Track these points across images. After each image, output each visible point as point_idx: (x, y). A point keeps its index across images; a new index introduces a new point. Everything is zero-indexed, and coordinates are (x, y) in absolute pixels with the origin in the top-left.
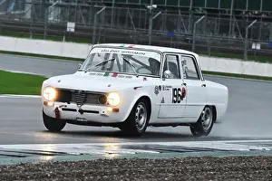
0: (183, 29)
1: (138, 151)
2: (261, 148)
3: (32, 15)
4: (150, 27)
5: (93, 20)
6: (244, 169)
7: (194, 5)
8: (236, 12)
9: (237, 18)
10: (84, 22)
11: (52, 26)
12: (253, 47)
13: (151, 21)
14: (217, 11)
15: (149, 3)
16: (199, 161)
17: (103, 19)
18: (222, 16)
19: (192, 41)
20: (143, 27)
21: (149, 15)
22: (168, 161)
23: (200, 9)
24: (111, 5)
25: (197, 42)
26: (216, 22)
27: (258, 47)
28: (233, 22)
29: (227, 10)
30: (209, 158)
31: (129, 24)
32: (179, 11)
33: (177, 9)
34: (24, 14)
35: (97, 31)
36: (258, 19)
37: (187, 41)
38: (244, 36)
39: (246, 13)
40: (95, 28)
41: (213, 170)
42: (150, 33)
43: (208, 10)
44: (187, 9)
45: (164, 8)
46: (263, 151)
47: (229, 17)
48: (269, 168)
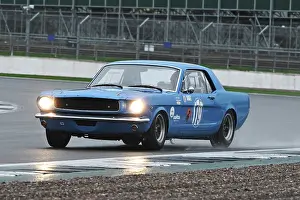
0: (65, 31)
1: (18, 173)
2: (158, 164)
4: (28, 31)
7: (76, 3)
8: (124, 10)
9: (126, 16)
12: (146, 49)
13: (28, 23)
14: (103, 10)
15: (25, 3)
16: (89, 183)
18: (109, 15)
19: (75, 45)
20: (19, 31)
21: (25, 18)
22: (53, 183)
23: (84, 8)
25: (81, 46)
26: (103, 22)
27: (152, 49)
28: (122, 22)
29: (115, 8)
30: (100, 178)
31: (4, 28)
32: (60, 11)
33: (57, 8)
36: (151, 17)
37: (69, 45)
38: (135, 37)
39: (137, 10)
41: (105, 192)
42: (27, 37)
43: (93, 9)
44: (69, 8)
45: (42, 8)
46: (162, 167)
47: (117, 16)
48: (168, 187)
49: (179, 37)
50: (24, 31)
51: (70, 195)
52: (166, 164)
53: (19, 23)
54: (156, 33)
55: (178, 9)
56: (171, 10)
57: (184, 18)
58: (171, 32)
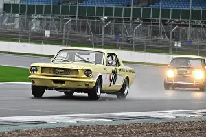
0: (126, 33)
1: (97, 120)
2: (183, 116)
3: (20, 26)
4: (103, 33)
5: (62, 28)
6: (172, 131)
7: (133, 16)
8: (163, 21)
9: (164, 24)
10: (56, 30)
11: (34, 33)
12: (176, 45)
13: (103, 29)
14: (149, 20)
15: (102, 16)
16: (141, 126)
17: (69, 27)
18: (153, 24)
19: (132, 42)
20: (97, 32)
21: (102, 24)
22: (118, 126)
23: (138, 19)
24: (75, 17)
25: (136, 42)
26: (149, 28)
27: (179, 45)
28: (161, 28)
29: (157, 19)
30: (147, 123)
31: (88, 31)
32: (123, 21)
33: (121, 19)
34: (14, 25)
35: (66, 36)
36: (179, 25)
37: (129, 42)
38: (169, 37)
39: (171, 21)
40: (64, 34)
41: (150, 132)
42: (103, 36)
43: (144, 20)
44: (129, 19)
45: (112, 19)
46: (185, 118)
47: (158, 24)
48: (189, 130)
49: (196, 38)
50: (101, 33)
51: (129, 134)
52: (188, 116)
53: (98, 27)
54: (182, 35)
55: (196, 21)
56: (191, 21)
57: (199, 26)
58: (191, 35)
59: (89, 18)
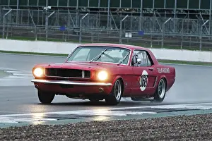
0: (72, 24)
4: (47, 24)
5: (2, 20)
6: (123, 130)
7: (79, 5)
8: (112, 10)
9: (113, 14)
12: (126, 36)
14: (97, 9)
15: (45, 5)
16: (88, 125)
17: (9, 18)
18: (101, 13)
19: (79, 33)
20: (41, 24)
21: (45, 14)
23: (85, 8)
24: (16, 8)
25: (82, 34)
26: (97, 17)
27: (130, 36)
28: (110, 17)
29: (105, 8)
30: (96, 122)
31: (31, 22)
33: (67, 9)
35: (6, 28)
36: (130, 14)
37: (75, 33)
38: (119, 28)
39: (120, 10)
40: (4, 26)
41: (99, 132)
42: (46, 28)
43: (91, 9)
44: (75, 9)
45: (57, 8)
46: (137, 115)
47: (107, 13)
48: (141, 128)
49: (148, 28)
50: (44, 24)
51: (75, 134)
53: (41, 18)
54: (133, 25)
55: (148, 9)
56: (143, 9)
57: (152, 15)
58: (143, 25)
59: (30, 8)
